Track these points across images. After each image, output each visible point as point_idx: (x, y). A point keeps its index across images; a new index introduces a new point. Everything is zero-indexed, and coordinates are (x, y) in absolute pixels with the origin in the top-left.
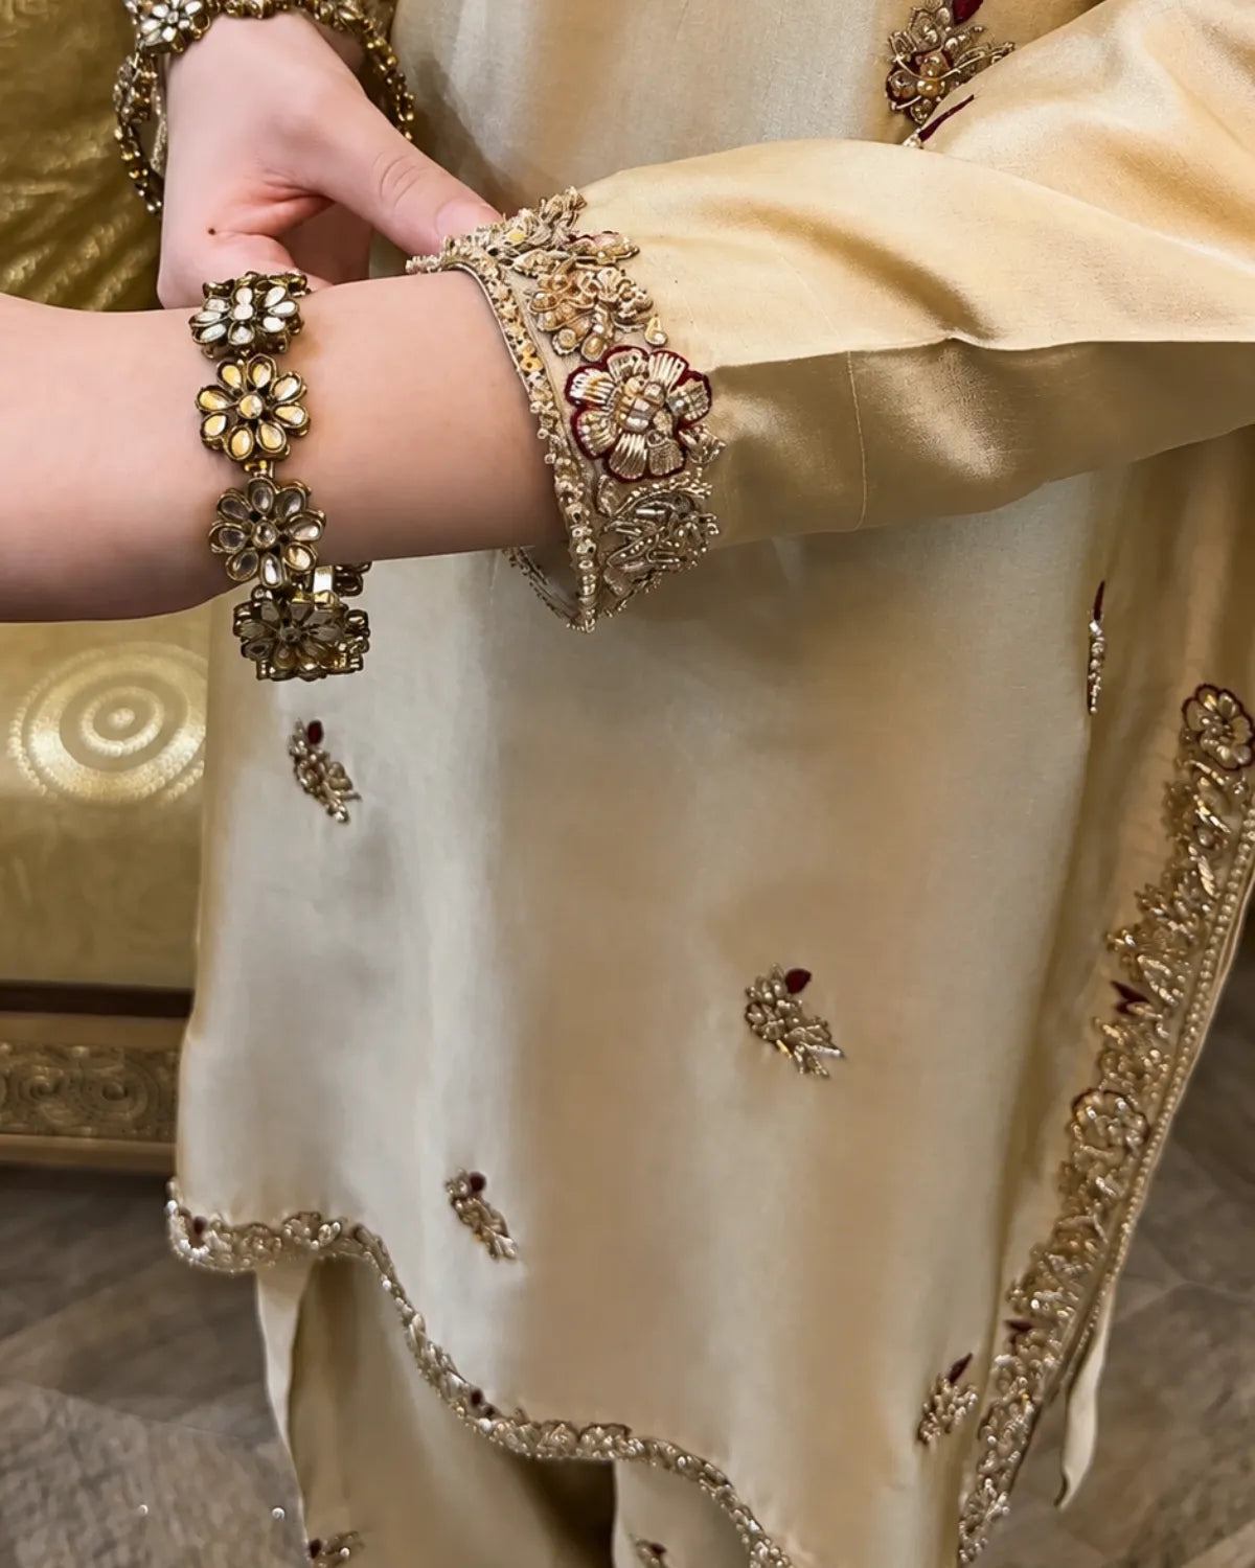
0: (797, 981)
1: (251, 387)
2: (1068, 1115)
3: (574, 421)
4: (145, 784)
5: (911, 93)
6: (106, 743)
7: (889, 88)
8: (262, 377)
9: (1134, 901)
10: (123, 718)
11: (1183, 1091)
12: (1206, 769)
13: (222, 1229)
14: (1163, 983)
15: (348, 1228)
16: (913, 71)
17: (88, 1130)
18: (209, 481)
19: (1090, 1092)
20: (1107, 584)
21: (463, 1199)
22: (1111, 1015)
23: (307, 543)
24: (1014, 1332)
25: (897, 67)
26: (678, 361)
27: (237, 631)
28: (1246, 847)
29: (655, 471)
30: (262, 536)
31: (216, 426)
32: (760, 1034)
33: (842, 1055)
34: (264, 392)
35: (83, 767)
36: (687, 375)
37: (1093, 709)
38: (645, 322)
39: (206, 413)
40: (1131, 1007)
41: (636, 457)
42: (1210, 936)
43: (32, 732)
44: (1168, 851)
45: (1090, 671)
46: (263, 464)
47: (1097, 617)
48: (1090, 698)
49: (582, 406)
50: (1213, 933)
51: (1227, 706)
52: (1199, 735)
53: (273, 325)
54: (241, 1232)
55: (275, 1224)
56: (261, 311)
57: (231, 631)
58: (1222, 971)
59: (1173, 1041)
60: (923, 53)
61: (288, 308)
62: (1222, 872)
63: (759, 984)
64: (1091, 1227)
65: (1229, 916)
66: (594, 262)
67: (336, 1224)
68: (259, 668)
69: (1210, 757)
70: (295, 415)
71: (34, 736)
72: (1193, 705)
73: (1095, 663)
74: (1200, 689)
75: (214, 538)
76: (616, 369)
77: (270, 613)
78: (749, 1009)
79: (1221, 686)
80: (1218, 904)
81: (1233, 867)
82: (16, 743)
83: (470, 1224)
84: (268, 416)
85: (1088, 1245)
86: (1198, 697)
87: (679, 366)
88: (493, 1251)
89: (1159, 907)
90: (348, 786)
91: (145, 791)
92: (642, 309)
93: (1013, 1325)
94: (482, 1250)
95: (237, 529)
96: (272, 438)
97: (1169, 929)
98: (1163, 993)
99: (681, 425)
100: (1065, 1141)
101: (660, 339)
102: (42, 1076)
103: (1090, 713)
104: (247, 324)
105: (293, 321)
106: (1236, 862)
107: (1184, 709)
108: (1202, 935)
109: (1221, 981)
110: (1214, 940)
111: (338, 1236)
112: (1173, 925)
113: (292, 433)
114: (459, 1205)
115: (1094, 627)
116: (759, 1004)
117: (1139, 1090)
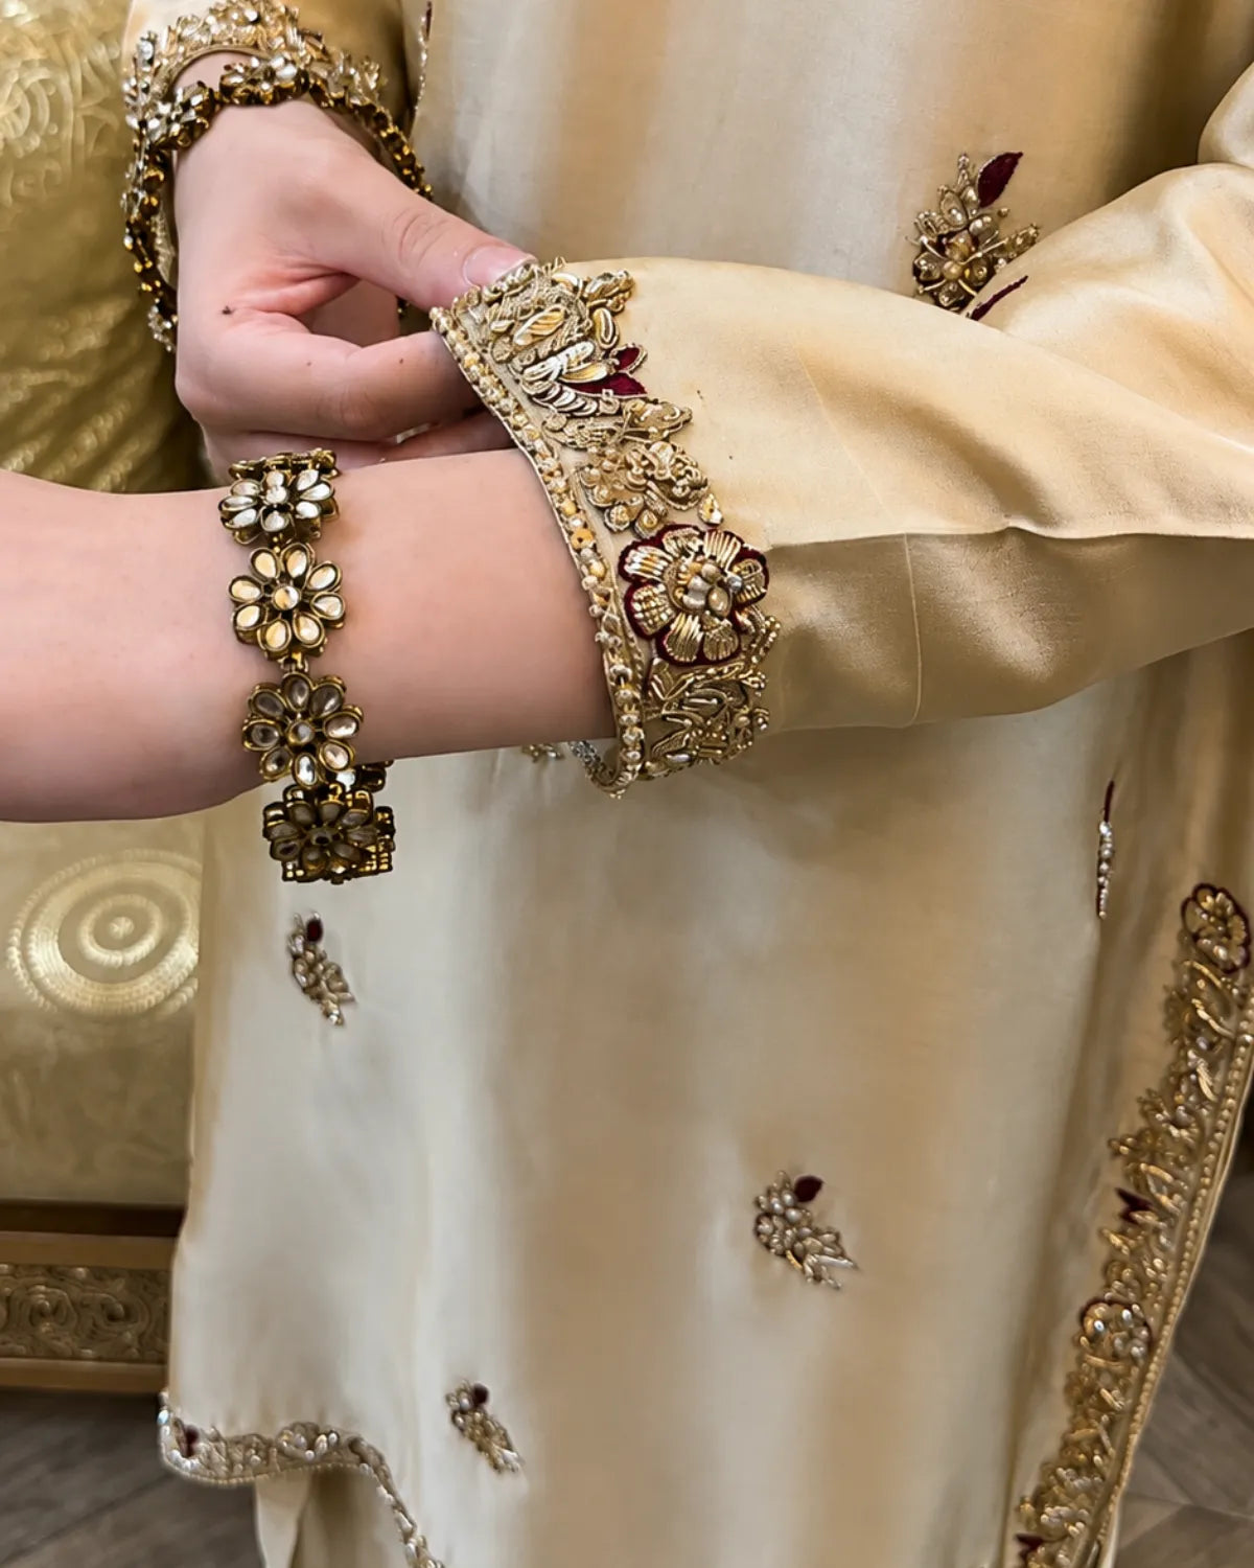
0: (807, 1189)
1: (285, 576)
2: (1077, 1328)
3: (628, 599)
4: (144, 997)
5: (937, 275)
6: (106, 953)
7: (916, 271)
8: (297, 566)
9: (1136, 1107)
10: (122, 927)
11: (1183, 1302)
12: (1206, 971)
13: (217, 1438)
14: (1165, 1188)
15: (344, 1440)
16: (939, 252)
17: (89, 1352)
18: (242, 675)
19: (1096, 1302)
20: (1116, 784)
21: (463, 1412)
22: (1117, 1224)
23: (344, 740)
24: (1026, 1547)
25: (923, 249)
26: (734, 539)
27: (267, 833)
28: (1242, 1049)
29: (710, 656)
30: (296, 731)
31: (249, 617)
32: (768, 1246)
33: (855, 1267)
34: (299, 582)
35: (83, 979)
36: (744, 554)
37: (1102, 913)
38: (699, 499)
39: (239, 605)
40: (1137, 1216)
41: (691, 640)
42: (1208, 1142)
43: (30, 941)
44: (1169, 1054)
45: (1100, 874)
46: (298, 657)
47: (1106, 819)
48: (1099, 900)
49: (636, 582)
50: (1212, 1138)
51: (1223, 907)
52: (1196, 937)
53: (308, 510)
54: (237, 1442)
55: (268, 1435)
56: (295, 495)
57: (261, 833)
58: (1220, 1179)
59: (1173, 1249)
60: (951, 235)
61: (322, 492)
62: (1219, 1077)
63: (769, 1193)
64: (1098, 1440)
65: (1226, 1121)
66: (645, 435)
67: (333, 1436)
68: (285, 871)
69: (1209, 959)
70: (331, 607)
71: (33, 945)
72: (1191, 904)
73: (1104, 866)
74: (1200, 887)
75: (248, 735)
76: (671, 547)
77: (302, 815)
78: (758, 1222)
79: (1218, 887)
80: (1217, 1107)
81: (1229, 1068)
82: (15, 953)
83: (472, 1438)
84: (304, 607)
85: (1097, 1458)
86: (1195, 898)
87: (735, 544)
88: (496, 1467)
89: (1160, 1111)
90: (345, 989)
91: (145, 1003)
92: (696, 487)
93: (1022, 1539)
94: (483, 1464)
95: (269, 725)
96: (308, 631)
97: (1169, 1133)
98: (1164, 1199)
99: (737, 606)
100: (1074, 1353)
101: (716, 518)
102: (42, 1295)
103: (1099, 917)
104: (282, 509)
105: (327, 508)
106: (1233, 1065)
107: (1184, 907)
108: (1202, 1140)
109: (1219, 1188)
110: (1212, 1145)
111: (335, 1447)
112: (1175, 1132)
113: (328, 625)
114: (460, 1419)
115: (1104, 829)
116: (769, 1214)
117: (1142, 1298)
